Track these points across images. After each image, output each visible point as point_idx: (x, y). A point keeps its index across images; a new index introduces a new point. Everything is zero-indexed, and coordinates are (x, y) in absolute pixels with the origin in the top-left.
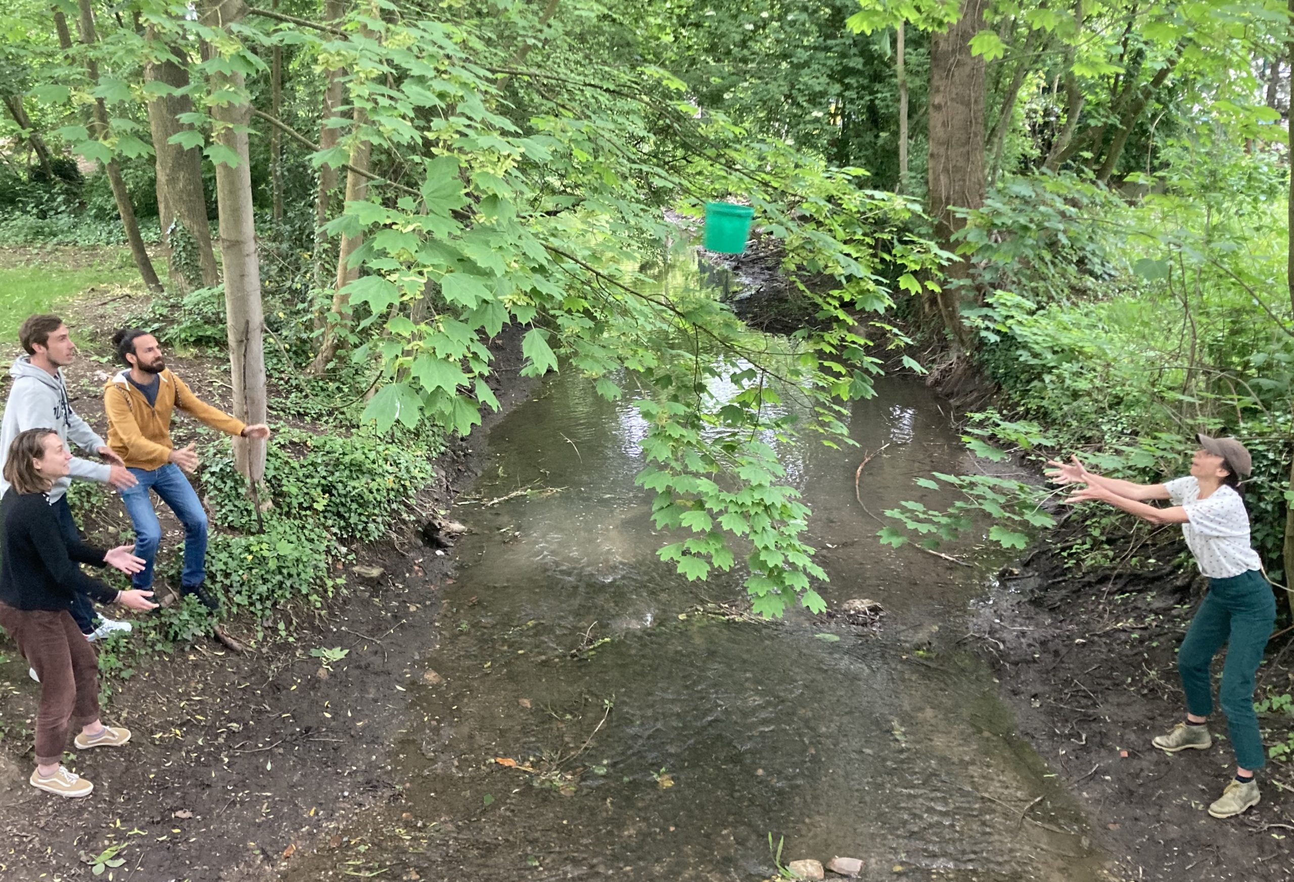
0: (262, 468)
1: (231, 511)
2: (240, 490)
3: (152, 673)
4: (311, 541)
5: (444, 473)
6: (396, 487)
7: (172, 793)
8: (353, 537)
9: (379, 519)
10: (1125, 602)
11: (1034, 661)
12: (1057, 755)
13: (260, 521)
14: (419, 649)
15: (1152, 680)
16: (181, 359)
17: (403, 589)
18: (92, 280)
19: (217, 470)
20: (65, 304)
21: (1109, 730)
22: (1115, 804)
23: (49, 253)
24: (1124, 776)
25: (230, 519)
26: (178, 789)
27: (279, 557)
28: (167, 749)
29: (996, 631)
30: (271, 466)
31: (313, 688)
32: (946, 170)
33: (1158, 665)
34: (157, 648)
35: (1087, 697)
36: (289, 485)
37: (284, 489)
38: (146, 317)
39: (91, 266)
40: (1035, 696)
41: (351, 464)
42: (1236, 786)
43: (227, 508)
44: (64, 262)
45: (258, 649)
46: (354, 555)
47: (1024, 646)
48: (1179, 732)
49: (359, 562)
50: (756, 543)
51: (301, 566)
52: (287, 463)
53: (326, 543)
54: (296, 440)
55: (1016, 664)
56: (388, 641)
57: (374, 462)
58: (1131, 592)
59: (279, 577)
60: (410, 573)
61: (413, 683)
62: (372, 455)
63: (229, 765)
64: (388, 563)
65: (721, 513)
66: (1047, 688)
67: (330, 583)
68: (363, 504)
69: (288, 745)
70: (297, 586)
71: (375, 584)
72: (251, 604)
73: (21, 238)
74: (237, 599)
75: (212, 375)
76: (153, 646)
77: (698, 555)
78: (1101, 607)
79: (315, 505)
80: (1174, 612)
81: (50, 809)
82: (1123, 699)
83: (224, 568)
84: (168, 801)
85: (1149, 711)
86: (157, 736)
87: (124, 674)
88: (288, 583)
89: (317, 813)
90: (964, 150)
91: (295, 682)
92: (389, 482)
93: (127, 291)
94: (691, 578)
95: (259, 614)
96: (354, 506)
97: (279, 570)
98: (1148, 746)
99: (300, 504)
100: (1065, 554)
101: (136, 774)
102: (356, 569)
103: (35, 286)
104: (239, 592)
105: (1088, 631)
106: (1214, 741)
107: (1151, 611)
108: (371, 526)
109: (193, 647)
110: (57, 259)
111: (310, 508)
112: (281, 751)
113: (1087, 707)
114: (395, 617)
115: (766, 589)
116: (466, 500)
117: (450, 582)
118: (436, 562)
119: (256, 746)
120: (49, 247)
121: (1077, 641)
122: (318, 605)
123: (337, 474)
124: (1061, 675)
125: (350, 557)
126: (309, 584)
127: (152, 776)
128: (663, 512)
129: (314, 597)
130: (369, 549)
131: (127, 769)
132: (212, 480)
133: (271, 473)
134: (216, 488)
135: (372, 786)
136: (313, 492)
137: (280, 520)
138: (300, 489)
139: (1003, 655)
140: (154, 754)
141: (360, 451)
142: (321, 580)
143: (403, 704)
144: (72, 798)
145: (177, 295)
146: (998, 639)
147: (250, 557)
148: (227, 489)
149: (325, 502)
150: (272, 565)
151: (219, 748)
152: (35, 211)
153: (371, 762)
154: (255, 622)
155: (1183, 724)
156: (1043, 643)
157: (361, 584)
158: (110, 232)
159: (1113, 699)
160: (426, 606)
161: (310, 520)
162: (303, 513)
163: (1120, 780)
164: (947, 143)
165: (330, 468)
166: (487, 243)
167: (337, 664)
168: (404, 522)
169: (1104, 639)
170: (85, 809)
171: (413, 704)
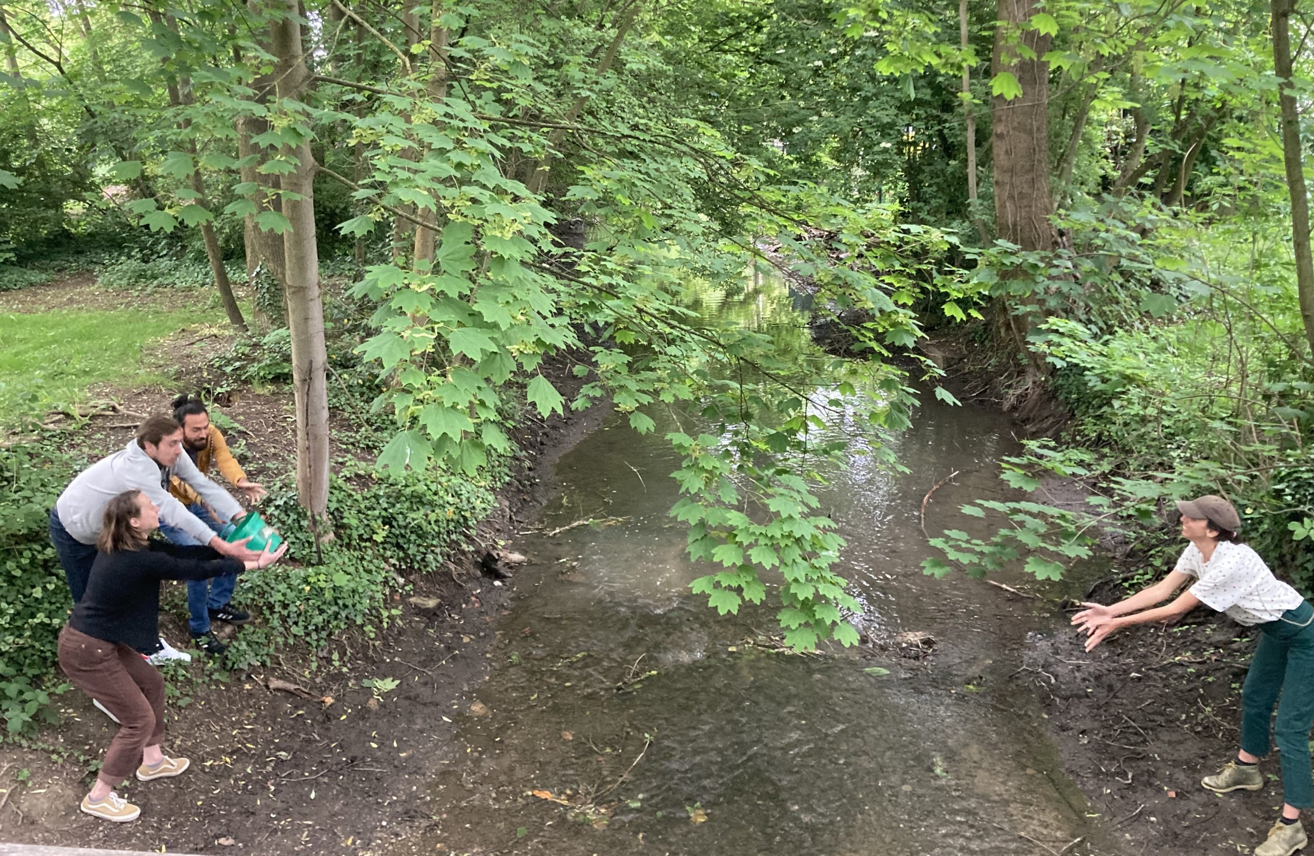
0: (324, 501)
1: (293, 543)
2: (302, 523)
3: (208, 702)
4: (369, 572)
5: (507, 503)
6: (456, 517)
7: (217, 821)
8: (412, 568)
9: (438, 550)
10: (1184, 635)
11: (1087, 696)
12: (1101, 794)
13: (318, 552)
14: (468, 681)
15: (1207, 717)
16: (259, 395)
17: (459, 620)
18: (184, 320)
19: (281, 503)
20: (156, 344)
21: (1158, 769)
22: (1157, 846)
23: (149, 295)
24: (1169, 818)
25: (292, 551)
26: (223, 816)
27: (335, 589)
28: (216, 776)
29: (1050, 665)
30: (334, 499)
31: (363, 718)
32: (1011, 197)
33: (1214, 701)
34: (214, 677)
35: (1137, 734)
36: (351, 519)
37: (345, 521)
38: (228, 356)
39: (185, 307)
40: (1083, 732)
41: (412, 496)
42: (1280, 828)
43: (289, 540)
44: (161, 304)
45: (312, 679)
46: (411, 586)
47: (1078, 680)
48: (1229, 771)
49: (417, 592)
50: (786, 576)
51: (357, 597)
52: (350, 496)
53: (384, 574)
54: (362, 473)
55: (1066, 699)
56: (440, 672)
57: (436, 494)
58: (1190, 624)
59: (335, 608)
60: (467, 604)
61: (460, 713)
62: (433, 487)
63: (275, 793)
64: (445, 593)
65: (751, 546)
66: (1096, 724)
67: (385, 614)
68: (422, 535)
69: (333, 774)
70: (352, 616)
71: (431, 615)
72: (308, 634)
73: (124, 282)
74: (294, 630)
75: (287, 411)
76: (210, 676)
77: (730, 588)
78: (1160, 640)
79: (375, 537)
80: (1234, 646)
81: (101, 834)
82: (1175, 737)
83: (282, 598)
84: (213, 828)
85: (1200, 749)
86: (208, 764)
87: (181, 703)
88: (344, 614)
89: (354, 843)
90: (1029, 177)
91: (345, 712)
92: (450, 512)
93: (215, 331)
94: (722, 612)
95: (314, 644)
96: (413, 537)
97: (336, 599)
98: (1197, 786)
99: (360, 536)
100: (1126, 585)
101: (185, 802)
102: (412, 600)
103: (131, 327)
104: (296, 623)
105: (1145, 665)
106: (1267, 782)
107: (1211, 644)
108: (430, 557)
109: (249, 677)
110: (155, 301)
111: (370, 540)
112: (326, 780)
113: (1136, 744)
114: (449, 649)
115: (798, 622)
116: (529, 530)
117: (506, 613)
118: (493, 593)
119: (303, 775)
120: (149, 290)
121: (1133, 674)
122: (372, 635)
123: (398, 506)
124: (1112, 710)
125: (407, 588)
126: (364, 615)
127: (199, 803)
128: (696, 544)
129: (369, 628)
130: (428, 581)
131: (176, 796)
132: (276, 513)
133: (333, 506)
134: (279, 520)
135: (410, 816)
136: (373, 524)
137: (340, 551)
138: (361, 521)
139: (1054, 690)
140: (204, 781)
141: (422, 483)
142: (378, 611)
143: (448, 736)
144: (122, 823)
145: (260, 335)
146: (1052, 673)
147: (308, 588)
148: (290, 522)
149: (384, 534)
150: (328, 595)
151: (267, 777)
152: (139, 256)
153: (412, 793)
154: (310, 652)
155: (1232, 764)
156: (1098, 678)
157: (417, 615)
158: (207, 274)
159: (1165, 736)
160: (480, 637)
161: (370, 552)
162: (363, 544)
163: (1165, 821)
164: (1011, 171)
165: (391, 500)
166: (495, 299)
167: (387, 695)
168: (463, 553)
169: (1160, 674)
170: (134, 834)
171: (457, 736)
